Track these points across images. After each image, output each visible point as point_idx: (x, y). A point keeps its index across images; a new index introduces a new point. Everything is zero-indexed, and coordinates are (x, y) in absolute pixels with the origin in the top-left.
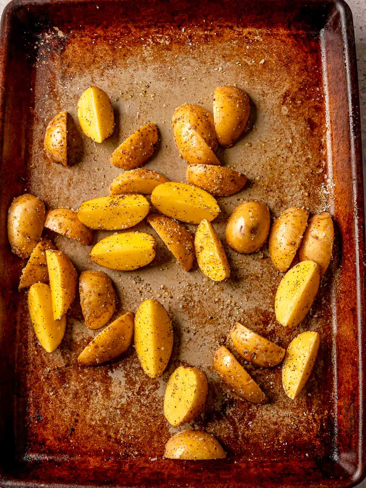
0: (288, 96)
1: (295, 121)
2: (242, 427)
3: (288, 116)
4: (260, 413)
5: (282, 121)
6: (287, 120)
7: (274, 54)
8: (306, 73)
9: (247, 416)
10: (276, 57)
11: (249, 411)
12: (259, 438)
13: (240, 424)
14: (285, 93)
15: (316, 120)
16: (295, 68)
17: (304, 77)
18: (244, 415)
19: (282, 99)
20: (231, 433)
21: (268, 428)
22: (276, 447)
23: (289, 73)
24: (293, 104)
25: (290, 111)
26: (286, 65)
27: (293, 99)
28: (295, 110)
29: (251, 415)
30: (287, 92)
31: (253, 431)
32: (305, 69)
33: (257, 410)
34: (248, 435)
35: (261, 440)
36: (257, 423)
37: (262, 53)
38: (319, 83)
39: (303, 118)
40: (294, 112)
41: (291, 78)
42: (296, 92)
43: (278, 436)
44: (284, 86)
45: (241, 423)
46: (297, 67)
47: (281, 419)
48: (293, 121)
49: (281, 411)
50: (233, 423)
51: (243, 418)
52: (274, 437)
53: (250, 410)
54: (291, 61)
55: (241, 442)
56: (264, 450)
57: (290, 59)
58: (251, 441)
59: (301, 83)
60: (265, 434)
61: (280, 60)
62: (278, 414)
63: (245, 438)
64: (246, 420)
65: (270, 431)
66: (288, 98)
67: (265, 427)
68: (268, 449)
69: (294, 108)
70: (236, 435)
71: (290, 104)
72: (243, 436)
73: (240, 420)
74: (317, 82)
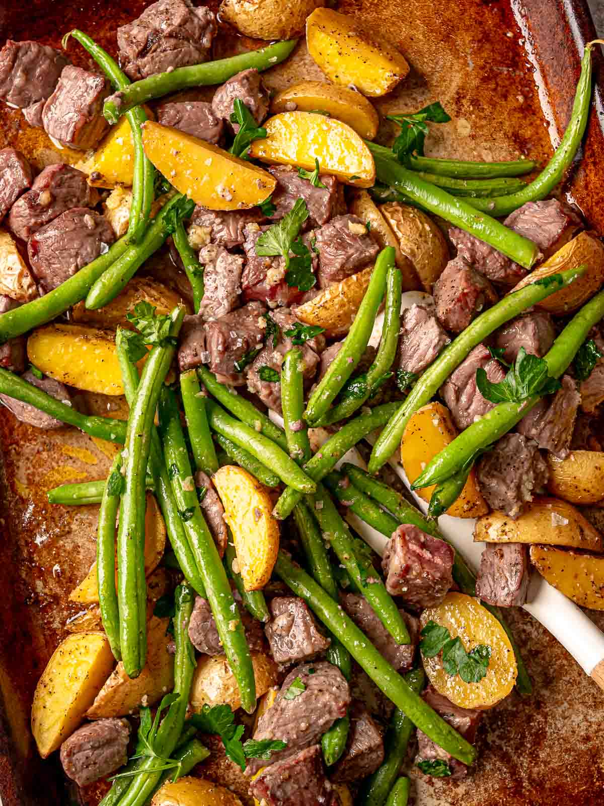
0: (464, 97)
1: (488, 145)
2: (525, 761)
3: (473, 137)
4: (553, 726)
5: (463, 148)
6: (472, 144)
7: (418, 22)
8: (487, 46)
9: (529, 738)
10: (422, 27)
11: (532, 727)
12: (561, 775)
13: (519, 757)
14: (458, 93)
15: (528, 133)
16: (464, 39)
17: (485, 55)
18: (524, 737)
19: (454, 106)
20: (505, 778)
21: (575, 751)
22: (597, 784)
23: (456, 53)
24: (476, 112)
25: (475, 126)
26: (447, 38)
27: (475, 102)
28: (484, 122)
29: (537, 735)
30: (461, 91)
31: (546, 763)
32: (486, 38)
33: (546, 722)
34: (538, 774)
35: (566, 777)
36: (551, 747)
37: (393, 23)
38: (517, 58)
39: (501, 134)
40: (482, 127)
41: (462, 61)
42: (477, 88)
43: (596, 763)
44: (451, 81)
45: (521, 754)
46: (468, 39)
47: (595, 727)
48: (485, 144)
49: (590, 712)
50: (505, 758)
51: (522, 744)
52: (589, 767)
53: (532, 724)
54: (454, 29)
55: (528, 791)
56: (576, 795)
57: (451, 24)
58: (547, 786)
59: (482, 68)
60: (572, 764)
61: (432, 31)
62: (587, 721)
63: (534, 780)
64: (529, 745)
65: (580, 755)
66: (464, 101)
67: (567, 751)
68: (583, 791)
69: (481, 118)
70: (516, 780)
71: (471, 113)
72: (529, 778)
73: (517, 749)
74: (513, 58)
